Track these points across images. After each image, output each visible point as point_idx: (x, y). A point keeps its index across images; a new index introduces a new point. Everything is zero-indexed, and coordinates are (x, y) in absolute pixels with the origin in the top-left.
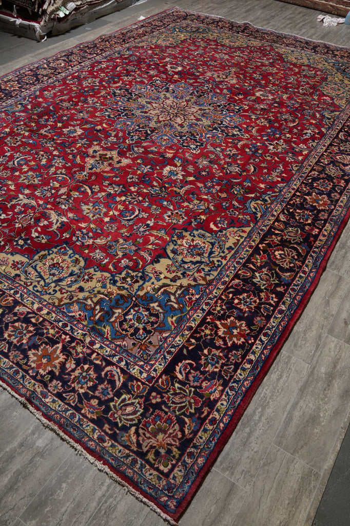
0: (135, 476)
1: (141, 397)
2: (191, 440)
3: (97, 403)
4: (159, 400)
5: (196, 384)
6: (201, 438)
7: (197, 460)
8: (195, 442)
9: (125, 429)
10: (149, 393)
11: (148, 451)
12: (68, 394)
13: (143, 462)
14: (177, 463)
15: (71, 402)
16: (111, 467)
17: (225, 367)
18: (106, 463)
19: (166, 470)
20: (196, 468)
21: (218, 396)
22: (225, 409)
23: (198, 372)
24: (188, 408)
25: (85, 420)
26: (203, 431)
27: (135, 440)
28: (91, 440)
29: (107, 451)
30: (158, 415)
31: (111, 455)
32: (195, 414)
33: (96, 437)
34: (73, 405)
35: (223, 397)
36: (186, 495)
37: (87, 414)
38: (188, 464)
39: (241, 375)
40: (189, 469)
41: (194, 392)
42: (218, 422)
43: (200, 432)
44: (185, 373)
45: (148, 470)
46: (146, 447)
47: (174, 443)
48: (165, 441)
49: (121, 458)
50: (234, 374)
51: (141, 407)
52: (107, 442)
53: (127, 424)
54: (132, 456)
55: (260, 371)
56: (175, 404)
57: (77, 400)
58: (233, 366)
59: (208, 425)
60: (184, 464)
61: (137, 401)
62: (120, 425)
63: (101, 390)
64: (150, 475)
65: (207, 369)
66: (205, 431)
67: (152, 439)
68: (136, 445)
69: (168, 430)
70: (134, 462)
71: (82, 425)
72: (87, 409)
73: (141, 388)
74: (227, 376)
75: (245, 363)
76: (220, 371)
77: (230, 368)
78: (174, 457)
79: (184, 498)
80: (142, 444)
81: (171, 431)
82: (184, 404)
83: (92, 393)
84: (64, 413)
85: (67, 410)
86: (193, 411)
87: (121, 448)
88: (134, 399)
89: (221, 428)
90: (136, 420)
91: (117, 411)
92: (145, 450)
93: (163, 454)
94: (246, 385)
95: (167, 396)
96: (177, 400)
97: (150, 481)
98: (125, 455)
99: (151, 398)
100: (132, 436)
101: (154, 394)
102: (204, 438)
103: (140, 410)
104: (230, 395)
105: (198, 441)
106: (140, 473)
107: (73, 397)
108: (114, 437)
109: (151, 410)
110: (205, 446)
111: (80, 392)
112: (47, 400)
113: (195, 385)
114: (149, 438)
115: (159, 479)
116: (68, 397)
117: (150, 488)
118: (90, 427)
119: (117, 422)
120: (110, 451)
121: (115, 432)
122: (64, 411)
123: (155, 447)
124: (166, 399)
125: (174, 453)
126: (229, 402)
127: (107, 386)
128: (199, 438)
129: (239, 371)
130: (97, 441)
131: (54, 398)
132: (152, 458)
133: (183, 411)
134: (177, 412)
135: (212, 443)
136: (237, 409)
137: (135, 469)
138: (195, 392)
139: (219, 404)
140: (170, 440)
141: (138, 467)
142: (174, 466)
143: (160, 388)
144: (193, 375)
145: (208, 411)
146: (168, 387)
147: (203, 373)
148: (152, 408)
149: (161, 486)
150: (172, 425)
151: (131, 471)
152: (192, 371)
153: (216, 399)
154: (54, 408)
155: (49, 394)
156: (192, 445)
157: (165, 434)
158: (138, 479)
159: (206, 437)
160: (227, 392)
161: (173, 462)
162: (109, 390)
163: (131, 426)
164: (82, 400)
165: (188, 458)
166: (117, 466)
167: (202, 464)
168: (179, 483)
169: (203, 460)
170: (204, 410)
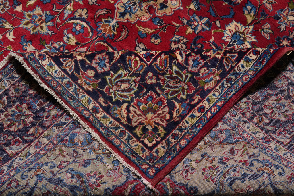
0: (122, 145)
1: (137, 75)
2: (178, 123)
3: (93, 75)
4: (154, 81)
5: (195, 69)
6: (187, 122)
7: (180, 141)
8: (181, 125)
9: (118, 103)
10: (146, 73)
11: (136, 127)
12: (65, 59)
13: (131, 135)
14: (161, 140)
15: (68, 69)
16: (101, 134)
17: (228, 55)
18: (97, 131)
19: (150, 145)
20: (178, 147)
21: (212, 87)
22: (216, 100)
23: (198, 56)
24: (180, 93)
25: (81, 90)
26: (190, 116)
27: (125, 115)
28: (86, 109)
29: (99, 121)
30: (151, 96)
31: (102, 125)
32: (186, 100)
33: (91, 107)
34: (70, 72)
35: (218, 88)
36: (165, 166)
37: (83, 85)
38: (171, 143)
39: (243, 66)
40: (172, 147)
42: (206, 110)
43: (188, 117)
44: (186, 55)
45: (134, 141)
46: (135, 123)
47: (161, 123)
48: (153, 120)
49: (111, 128)
50: (236, 65)
51: (135, 86)
52: (100, 113)
53: (121, 99)
54: (121, 128)
55: (265, 66)
56: (169, 88)
57: (73, 67)
58: (236, 55)
59: (196, 111)
60: (168, 143)
61: (133, 78)
62: (114, 100)
63: (98, 60)
64: (135, 145)
65: (209, 54)
66: (193, 116)
67: (142, 116)
68: (126, 119)
69: (158, 110)
70: (123, 133)
71: (78, 95)
72: (84, 80)
73: (139, 65)
74: (228, 66)
75: (250, 53)
76: (222, 58)
77: (233, 57)
78: (159, 135)
79: (163, 168)
80: (132, 120)
81: (160, 112)
82: (177, 89)
83: (89, 62)
84: (60, 80)
85: (63, 78)
86: (184, 97)
87: (112, 119)
88: (131, 76)
89: (208, 117)
90: (129, 97)
91: (113, 86)
92: (134, 124)
93: (150, 131)
94: (244, 80)
95: (162, 78)
96: (171, 84)
97: (134, 150)
98: (115, 126)
99: (147, 78)
100: (123, 111)
101: (150, 74)
102: (190, 123)
103: (135, 88)
104: (224, 87)
105: (184, 125)
106: (127, 143)
107: (70, 63)
108: (107, 109)
109: (145, 90)
110: (190, 131)
111: (78, 59)
112: (44, 63)
113: (193, 71)
114: (139, 115)
115: (143, 150)
116: (65, 63)
118: (85, 98)
119: (111, 97)
120: (102, 122)
121: (109, 105)
122: (60, 78)
123: (143, 124)
124: (162, 81)
125: (160, 132)
126: (221, 93)
127: (104, 57)
128: (185, 122)
129: (242, 62)
130: (91, 111)
131: (52, 61)
132: (139, 133)
133: (175, 95)
134: (169, 95)
135: (197, 129)
136: (227, 101)
137: (123, 140)
138: (191, 79)
139: (211, 94)
140: (158, 120)
141: (125, 138)
142: (158, 143)
143: (158, 69)
144: (193, 58)
145: (199, 99)
146: (165, 68)
147: (204, 57)
148: (146, 88)
149: (144, 157)
150: (163, 107)
151: (119, 141)
152: (193, 54)
153: (210, 88)
154: (50, 73)
155: (47, 56)
156: (177, 128)
157: (155, 114)
158: (124, 148)
159: (192, 122)
160: (223, 84)
161: (157, 140)
162: (106, 61)
163: (124, 102)
164: (79, 69)
165: (172, 138)
166: (106, 135)
167: (184, 145)
168: (161, 157)
169: (186, 142)
170: (195, 98)
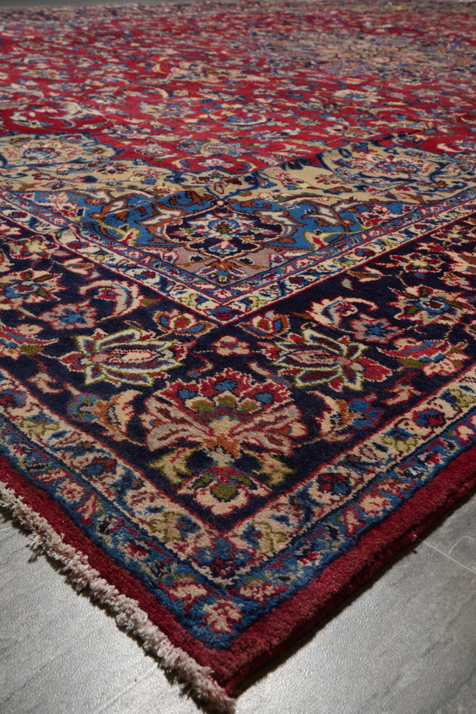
0: (89, 503)
1: (185, 339)
2: (341, 447)
3: (35, 332)
4: (241, 351)
5: (377, 339)
6: (382, 449)
7: (358, 498)
8: (355, 453)
9: (104, 390)
10: (214, 336)
11: (164, 451)
13: (137, 474)
14: (273, 496)
19: (221, 509)
20: (351, 519)
21: (450, 371)
23: (383, 321)
24: (340, 378)
26: (389, 434)
27: (124, 418)
29: (14, 427)
30: (231, 380)
31: (21, 438)
32: (365, 393)
35: (469, 374)
36: (294, 594)
38: (316, 504)
40: (322, 520)
41: (364, 351)
42: (449, 422)
43: (380, 435)
44: (342, 317)
45: (147, 496)
46: (160, 439)
48: (237, 437)
49: (57, 450)
51: (175, 358)
52: (27, 407)
53: (116, 382)
54: (99, 451)
56: (296, 365)
59: (411, 423)
60: (304, 505)
61: (169, 344)
62: (89, 381)
63: (61, 313)
64: (151, 510)
65: (414, 318)
66: (399, 435)
67: (191, 425)
68: (124, 430)
69: (258, 414)
70: (103, 466)
73: (192, 324)
76: (459, 326)
78: (264, 479)
79: (280, 601)
80: (148, 431)
81: (267, 418)
82: (327, 369)
83: (31, 314)
87: (66, 427)
88: (162, 340)
89: (463, 438)
90: (150, 379)
91: (95, 354)
92: (154, 443)
93: (222, 465)
95: (271, 347)
96: (304, 358)
97: (144, 526)
98: (74, 445)
99: (218, 345)
100: (118, 409)
101: (229, 339)
102: (393, 451)
103: (172, 361)
105: (368, 453)
106: (112, 498)
108: (56, 401)
109: (210, 366)
110: (397, 470)
113: (370, 340)
114: (180, 421)
115: (186, 527)
117: (135, 548)
119: (82, 374)
120: (24, 429)
121: (66, 393)
123: (195, 444)
124: (268, 352)
125: (267, 470)
127: (84, 309)
128: (373, 447)
132: (175, 469)
133: (319, 382)
134: (299, 381)
135: (425, 467)
137: (99, 487)
138: (371, 353)
139: (454, 385)
140: (256, 438)
141: (109, 481)
142: (257, 503)
143: (253, 332)
144: (366, 322)
145: (413, 394)
146: (279, 332)
147: (400, 323)
148: (213, 362)
149: (189, 550)
150: (275, 406)
151: (79, 488)
152: (364, 316)
153: (444, 374)
156: (341, 459)
157: (245, 421)
158: (95, 515)
159: (402, 449)
161: (255, 492)
162: (89, 315)
163: (128, 387)
165: (320, 489)
166: (28, 469)
167: (381, 514)
168: (271, 555)
169: (384, 503)
170: (396, 390)
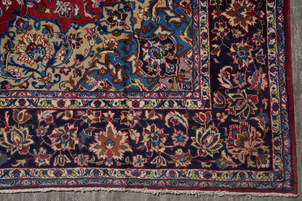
0: (250, 184)
1: (211, 123)
2: (270, 132)
3: (181, 151)
4: (225, 117)
5: (244, 84)
6: (276, 125)
7: (284, 144)
8: (273, 132)
9: (218, 156)
10: (214, 116)
11: (246, 161)
12: (154, 160)
13: (248, 171)
14: (271, 155)
15: (162, 164)
16: (229, 190)
17: (256, 54)
18: (222, 189)
19: (267, 166)
20: (287, 150)
21: (266, 84)
22: (278, 91)
23: (238, 73)
24: (251, 108)
25: (184, 170)
26: (273, 119)
27: (231, 160)
28: (200, 181)
29: (218, 181)
30: (234, 129)
31: (223, 182)
32: (259, 109)
33: (202, 176)
34: (165, 165)
35: (271, 81)
36: (292, 173)
37: (181, 165)
38: (279, 151)
39: (272, 53)
40: (283, 154)
41: (246, 92)
42: (279, 105)
43: (272, 121)
44: (229, 80)
45: (255, 174)
47: (259, 143)
48: (252, 146)
49: (232, 179)
50: (267, 56)
51: (216, 132)
52: (213, 175)
53: (216, 151)
54: (237, 172)
55: (285, 40)
56: (240, 112)
57: (165, 160)
58: (261, 50)
59: (274, 112)
60: (277, 153)
61: (210, 128)
62: (212, 156)
63: (176, 139)
64: (259, 176)
65: (244, 65)
67: (242, 150)
68: (234, 163)
69: (249, 135)
70: (242, 175)
71: (185, 176)
72: (179, 161)
73: (205, 116)
74: (262, 61)
75: (269, 40)
76: (255, 60)
77: (260, 53)
78: (266, 152)
79: (292, 176)
80: (238, 159)
81: (251, 135)
82: (246, 107)
83: (171, 146)
84: (164, 176)
85: (164, 173)
86: (256, 109)
87: (225, 172)
88: (207, 128)
89: (285, 108)
90: (221, 144)
91: (202, 147)
92: (243, 161)
93: (257, 156)
94: (282, 60)
95: (229, 109)
96: (239, 107)
97: (262, 180)
98: (232, 175)
99: (219, 119)
100: (226, 158)
101: (218, 114)
102: (278, 124)
103: (217, 134)
104: (275, 77)
105: (275, 129)
106: (252, 180)
107: (160, 160)
108: (215, 167)
109: (225, 128)
110: (283, 130)
111: (162, 152)
112: (142, 176)
113: (243, 86)
114: (240, 151)
115: (267, 175)
116: (156, 162)
117: (265, 185)
118: (192, 173)
119: (208, 155)
120: (220, 180)
121: (213, 163)
122: (163, 175)
123: (248, 155)
124: (230, 112)
125: (265, 150)
126: (277, 83)
127: (178, 133)
128: (274, 127)
129: (269, 51)
130: (205, 179)
131: (146, 170)
132: (252, 164)
133: (249, 114)
134: (245, 117)
135: (286, 124)
136: (287, 85)
137: (247, 180)
138: (248, 92)
139: (271, 90)
140: (255, 143)
141: (247, 177)
142: (271, 159)
143: (219, 106)
144: (236, 78)
145: (267, 101)
146: (224, 101)
147: (242, 71)
148: (225, 126)
149: (272, 179)
150: (249, 130)
151: (245, 183)
152: (233, 75)
153: (266, 87)
154: (153, 178)
155: (139, 170)
156: (273, 136)
157: (249, 140)
158: (253, 185)
159: (278, 122)
160: (271, 76)
161: (268, 157)
162: (182, 134)
163: (220, 151)
164: (169, 157)
165: (277, 147)
166: (232, 187)
167: (289, 144)
168: (283, 168)
169: (288, 141)
170: (263, 103)
